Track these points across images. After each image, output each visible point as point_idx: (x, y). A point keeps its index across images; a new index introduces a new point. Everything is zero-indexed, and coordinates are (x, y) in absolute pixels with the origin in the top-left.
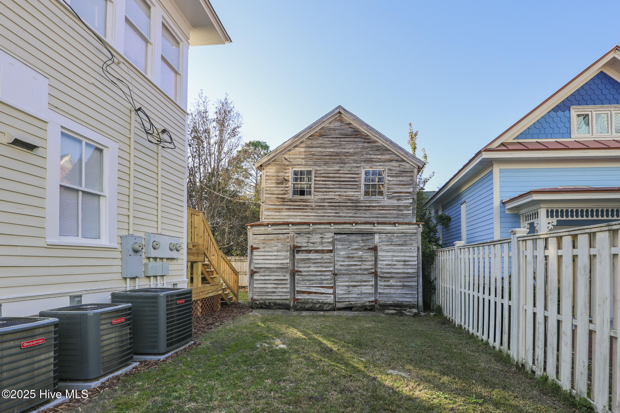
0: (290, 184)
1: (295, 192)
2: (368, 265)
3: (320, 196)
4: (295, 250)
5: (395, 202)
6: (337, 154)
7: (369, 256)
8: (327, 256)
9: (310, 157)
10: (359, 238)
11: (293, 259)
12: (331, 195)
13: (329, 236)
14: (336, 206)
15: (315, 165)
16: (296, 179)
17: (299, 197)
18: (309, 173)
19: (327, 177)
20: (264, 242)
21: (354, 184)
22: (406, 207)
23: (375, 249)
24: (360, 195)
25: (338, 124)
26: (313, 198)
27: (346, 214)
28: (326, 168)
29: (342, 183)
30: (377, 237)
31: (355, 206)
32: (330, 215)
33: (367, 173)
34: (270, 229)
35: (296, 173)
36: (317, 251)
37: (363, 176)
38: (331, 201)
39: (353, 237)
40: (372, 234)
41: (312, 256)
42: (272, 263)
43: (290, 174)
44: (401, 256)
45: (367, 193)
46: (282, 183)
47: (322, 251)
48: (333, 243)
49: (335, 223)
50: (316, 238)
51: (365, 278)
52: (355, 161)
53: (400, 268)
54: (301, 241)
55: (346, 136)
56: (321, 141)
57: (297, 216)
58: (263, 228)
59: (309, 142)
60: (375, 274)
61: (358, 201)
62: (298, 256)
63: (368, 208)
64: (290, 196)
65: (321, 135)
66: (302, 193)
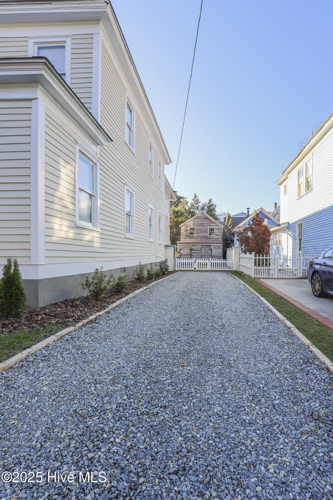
0: (189, 231)
1: (190, 234)
2: (210, 254)
3: (197, 235)
4: (191, 250)
5: (217, 237)
6: (202, 223)
7: (210, 251)
8: (199, 251)
9: (194, 224)
10: (207, 247)
11: (191, 252)
12: (200, 235)
13: (200, 247)
14: (201, 238)
15: (196, 226)
16: (190, 230)
17: (191, 235)
18: (194, 228)
19: (199, 230)
20: (184, 248)
21: (206, 232)
22: (220, 238)
23: (211, 250)
24: (208, 235)
25: (202, 215)
26: (195, 235)
27: (204, 240)
28: (198, 227)
29: (203, 231)
30: (212, 247)
31: (206, 238)
32: (200, 240)
33: (210, 229)
34: (185, 244)
35: (190, 228)
36: (197, 250)
37: (209, 230)
38: (200, 236)
39: (206, 247)
40: (210, 246)
41: (196, 251)
42: (185, 253)
43: (189, 229)
44: (217, 251)
45: (210, 234)
46: (186, 231)
47: (198, 250)
48: (201, 248)
49: (202, 243)
50: (197, 247)
51: (209, 257)
52: (207, 226)
53: (217, 254)
54: (193, 247)
55: (204, 218)
56: (197, 220)
57: (191, 241)
58: (183, 244)
59: (194, 220)
60: (211, 256)
61: (207, 236)
62: (192, 251)
63: (210, 238)
64: (189, 235)
65: (197, 218)
66: (192, 234)
